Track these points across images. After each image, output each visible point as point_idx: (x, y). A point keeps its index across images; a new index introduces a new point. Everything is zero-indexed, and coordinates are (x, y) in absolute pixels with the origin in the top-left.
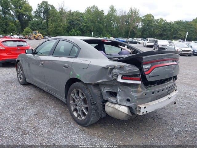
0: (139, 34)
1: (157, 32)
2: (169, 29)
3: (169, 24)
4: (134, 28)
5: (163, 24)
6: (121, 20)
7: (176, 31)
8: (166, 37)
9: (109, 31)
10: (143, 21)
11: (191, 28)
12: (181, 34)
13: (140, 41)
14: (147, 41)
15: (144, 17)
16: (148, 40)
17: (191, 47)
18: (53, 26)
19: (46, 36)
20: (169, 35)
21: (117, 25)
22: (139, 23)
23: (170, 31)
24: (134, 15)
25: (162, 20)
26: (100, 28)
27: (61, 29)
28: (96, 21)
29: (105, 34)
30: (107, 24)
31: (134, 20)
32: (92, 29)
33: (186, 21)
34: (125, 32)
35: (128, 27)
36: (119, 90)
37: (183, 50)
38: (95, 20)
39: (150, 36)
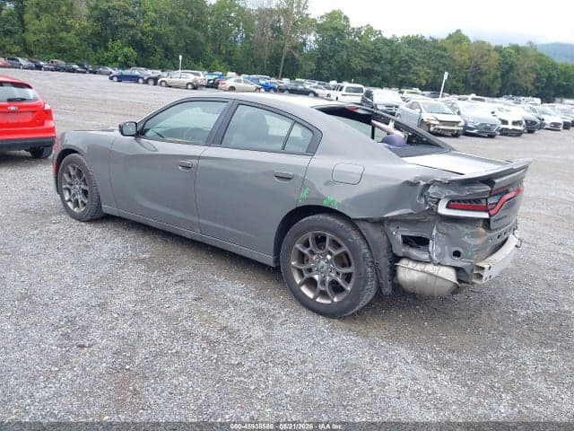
0: (308, 68)
1: (358, 63)
2: (389, 56)
3: (389, 43)
4: (295, 48)
5: (375, 43)
6: (256, 22)
7: (406, 64)
8: (380, 78)
9: (224, 52)
10: (320, 29)
11: (442, 57)
12: (417, 74)
13: (317, 88)
14: (341, 90)
15: (322, 17)
16: (344, 89)
17: (459, 113)
18: (45, 26)
19: (20, 59)
20: (389, 74)
21: (247, 37)
22: (309, 33)
23: (391, 63)
24: (295, 10)
25: (370, 30)
26: (195, 42)
27: (71, 36)
28: (184, 21)
29: (212, 60)
30: (217, 30)
31: (294, 24)
32: (172, 43)
33: (431, 38)
34: (270, 58)
35: (278, 45)
36: (435, 232)
37: (441, 121)
38: (182, 18)
39: (340, 74)
